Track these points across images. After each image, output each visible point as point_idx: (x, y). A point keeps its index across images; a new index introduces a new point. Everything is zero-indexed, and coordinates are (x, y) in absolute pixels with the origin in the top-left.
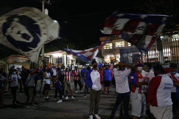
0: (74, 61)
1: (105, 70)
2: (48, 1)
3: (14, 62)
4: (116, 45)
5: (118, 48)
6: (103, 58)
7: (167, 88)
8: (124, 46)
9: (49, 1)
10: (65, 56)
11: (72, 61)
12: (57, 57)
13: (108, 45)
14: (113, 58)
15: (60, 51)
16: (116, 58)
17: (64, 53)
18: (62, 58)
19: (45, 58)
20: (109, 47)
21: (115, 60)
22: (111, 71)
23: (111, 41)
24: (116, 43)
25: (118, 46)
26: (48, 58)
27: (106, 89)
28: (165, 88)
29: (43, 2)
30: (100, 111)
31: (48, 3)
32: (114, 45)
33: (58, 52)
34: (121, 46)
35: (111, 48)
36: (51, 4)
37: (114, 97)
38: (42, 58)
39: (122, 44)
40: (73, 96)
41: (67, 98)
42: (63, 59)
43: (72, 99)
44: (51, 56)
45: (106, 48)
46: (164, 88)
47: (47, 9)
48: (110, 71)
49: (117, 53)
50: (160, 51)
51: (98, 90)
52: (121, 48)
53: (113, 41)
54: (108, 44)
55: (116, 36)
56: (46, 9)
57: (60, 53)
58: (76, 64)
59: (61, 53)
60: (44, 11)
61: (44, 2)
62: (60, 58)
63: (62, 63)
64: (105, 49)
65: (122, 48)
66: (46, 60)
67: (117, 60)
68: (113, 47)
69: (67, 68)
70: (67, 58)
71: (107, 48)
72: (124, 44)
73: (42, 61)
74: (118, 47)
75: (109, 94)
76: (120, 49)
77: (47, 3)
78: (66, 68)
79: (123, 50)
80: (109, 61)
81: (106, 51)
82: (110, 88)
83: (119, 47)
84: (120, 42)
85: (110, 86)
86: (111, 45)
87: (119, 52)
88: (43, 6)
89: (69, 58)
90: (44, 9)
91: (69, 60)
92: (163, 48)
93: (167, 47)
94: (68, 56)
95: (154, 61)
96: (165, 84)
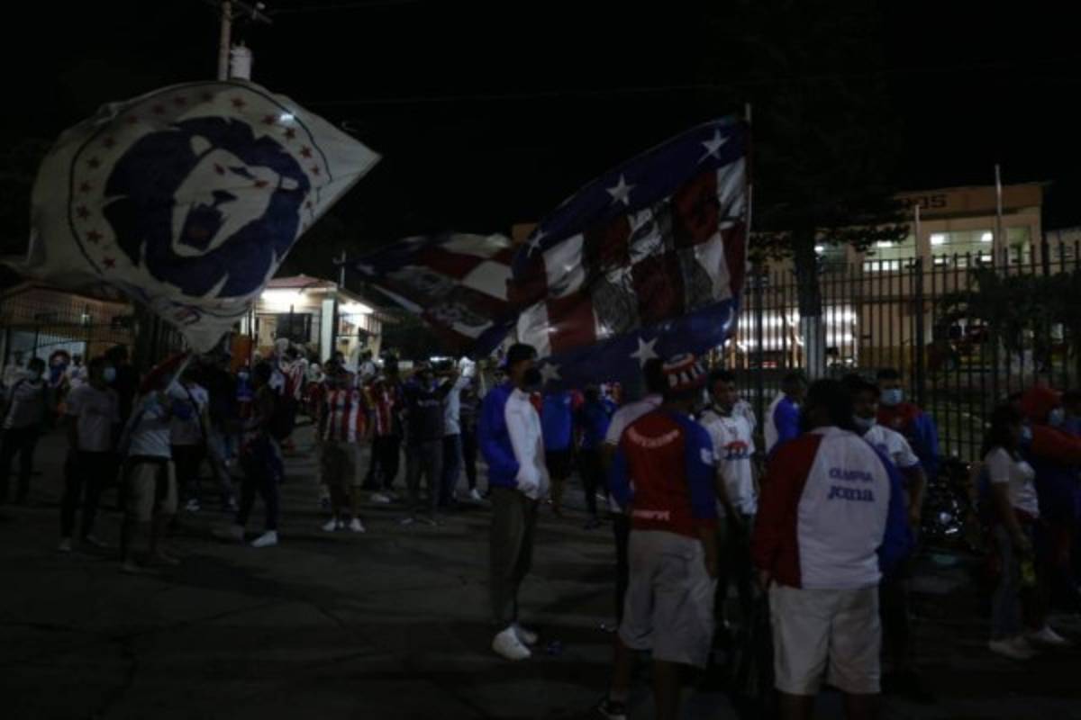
0: (375, 336)
2: (254, 6)
3: (37, 317)
7: (841, 493)
9: (261, 6)
10: (328, 305)
11: (363, 335)
12: (287, 310)
15: (304, 279)
17: (324, 290)
18: (310, 316)
28: (834, 492)
29: (227, 6)
31: (255, 14)
36: (269, 21)
42: (315, 320)
46: (828, 491)
47: (247, 46)
50: (812, 319)
56: (238, 44)
57: (303, 287)
59: (309, 290)
60: (231, 57)
61: (234, 10)
62: (302, 316)
70: (336, 318)
77: (247, 15)
88: (226, 27)
89: (350, 320)
90: (231, 48)
91: (345, 329)
92: (826, 305)
93: (838, 301)
94: (342, 308)
95: (773, 366)
96: (835, 473)
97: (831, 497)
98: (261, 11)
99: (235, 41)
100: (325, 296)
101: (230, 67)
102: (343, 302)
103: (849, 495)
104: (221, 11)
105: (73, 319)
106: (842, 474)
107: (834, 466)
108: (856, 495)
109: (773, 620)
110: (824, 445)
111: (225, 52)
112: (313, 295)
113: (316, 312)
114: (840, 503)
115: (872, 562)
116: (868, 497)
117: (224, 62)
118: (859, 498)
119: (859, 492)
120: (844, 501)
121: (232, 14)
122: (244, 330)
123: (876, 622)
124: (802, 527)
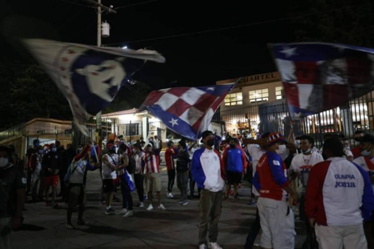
0: (164, 130)
1: (228, 149)
2: (109, 6)
3: (38, 132)
4: (251, 97)
5: (254, 104)
6: (223, 124)
7: (341, 184)
8: (267, 99)
9: (112, 6)
10: (144, 119)
11: (159, 130)
12: (129, 123)
13: (233, 98)
14: (243, 123)
15: (134, 110)
16: (251, 124)
17: (142, 113)
18: (138, 124)
19: (104, 123)
20: (236, 102)
21: (247, 128)
22: (241, 152)
23: (241, 89)
24: (251, 93)
25: (256, 99)
26: (110, 125)
27: (232, 189)
28: (337, 184)
29: (99, 8)
30: (221, 236)
31: (110, 10)
32: (246, 97)
33: (130, 111)
34: (260, 100)
35: (241, 103)
36: (115, 12)
37: (249, 206)
38: (98, 124)
39: (264, 95)
40: (163, 203)
41: (150, 207)
42: (140, 126)
43: (161, 209)
44: (114, 121)
45: (229, 104)
46: (335, 184)
47: (107, 22)
48: (239, 152)
49: (254, 114)
51: (217, 191)
52: (260, 103)
53: (245, 89)
54: (233, 95)
55: (249, 77)
56: (104, 22)
57: (135, 113)
58: (167, 138)
59: (137, 114)
60: (102, 27)
61: (102, 9)
62: (135, 124)
63: (138, 134)
64: (226, 104)
65: (263, 103)
66: (105, 129)
67: (252, 128)
68: (243, 101)
69: (149, 146)
70: (148, 124)
71: (233, 104)
72: (267, 95)
73: (97, 131)
74: (254, 100)
75: (239, 200)
76: (259, 106)
77: (107, 11)
78: (146, 145)
79: (266, 107)
80: (237, 130)
81: (230, 110)
82: (240, 187)
83: (258, 100)
84: (260, 91)
85: (240, 182)
86: (239, 97)
87: (257, 111)
88: (99, 16)
89: (153, 124)
90: (102, 23)
91: (152, 128)
92: (351, 104)
93: (361, 101)
94: (150, 120)
95: (333, 131)
96: (337, 176)
97: (336, 186)
98: (112, 9)
99: (103, 21)
100: (143, 116)
101: (102, 31)
102: (150, 118)
103: (344, 185)
104: (97, 10)
105: (51, 132)
106: (340, 177)
107: (336, 173)
108: (347, 185)
109: (317, 239)
110: (331, 165)
111: (99, 26)
112: (139, 116)
113: (140, 123)
114: (340, 189)
115: (358, 214)
116: (353, 185)
117: (99, 29)
118: (349, 186)
119: (348, 183)
120: (342, 188)
121: (102, 10)
122: (113, 132)
123: (364, 239)
124: (325, 200)
